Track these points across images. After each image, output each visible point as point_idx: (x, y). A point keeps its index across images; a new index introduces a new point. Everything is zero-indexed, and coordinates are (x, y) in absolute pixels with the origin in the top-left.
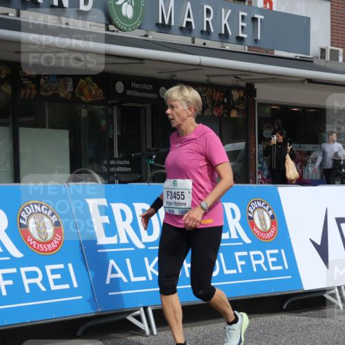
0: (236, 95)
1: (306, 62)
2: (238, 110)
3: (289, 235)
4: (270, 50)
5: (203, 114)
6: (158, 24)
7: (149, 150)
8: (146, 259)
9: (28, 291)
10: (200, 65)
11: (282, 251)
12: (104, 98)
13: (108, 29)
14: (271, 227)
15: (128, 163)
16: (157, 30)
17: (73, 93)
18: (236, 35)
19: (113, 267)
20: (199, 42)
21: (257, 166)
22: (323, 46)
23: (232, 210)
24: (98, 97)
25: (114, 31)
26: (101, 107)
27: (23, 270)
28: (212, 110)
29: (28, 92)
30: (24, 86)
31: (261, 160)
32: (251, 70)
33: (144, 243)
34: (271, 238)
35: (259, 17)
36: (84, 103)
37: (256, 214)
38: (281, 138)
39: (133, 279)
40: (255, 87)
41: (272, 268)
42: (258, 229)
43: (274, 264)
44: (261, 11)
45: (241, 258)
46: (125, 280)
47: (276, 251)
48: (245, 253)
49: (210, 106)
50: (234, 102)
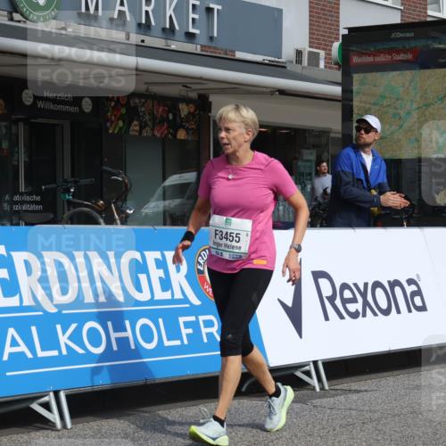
0: (184, 109)
1: (277, 68)
2: (187, 130)
4: (230, 51)
5: (140, 134)
6: (80, 14)
7: (65, 181)
8: (59, 327)
10: (136, 69)
12: (6, 111)
13: (11, 19)
15: (38, 198)
16: (79, 21)
18: (185, 30)
19: (13, 337)
20: (136, 38)
22: (299, 48)
25: (19, 21)
26: (4, 123)
28: (153, 130)
32: (204, 76)
33: (56, 306)
35: (216, 7)
39: (41, 354)
40: (210, 100)
45: (187, 325)
46: (30, 355)
48: (193, 318)
49: (149, 123)
50: (181, 119)
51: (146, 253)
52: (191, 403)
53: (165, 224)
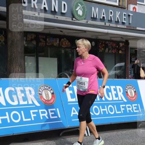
0: (121, 45)
2: (122, 51)
3: (141, 99)
4: (135, 27)
5: (108, 52)
6: (92, 18)
9: (42, 118)
10: (108, 33)
11: (139, 105)
12: (71, 46)
13: (73, 20)
14: (135, 95)
16: (92, 20)
17: (59, 44)
18: (122, 22)
19: (74, 110)
20: (107, 24)
21: (129, 72)
23: (120, 89)
24: (68, 45)
25: (75, 20)
26: (70, 49)
27: (40, 111)
28: (112, 51)
29: (42, 44)
30: (41, 41)
31: (131, 70)
32: (127, 35)
34: (134, 100)
35: (131, 14)
36: (63, 48)
37: (129, 90)
38: (138, 61)
40: (129, 42)
41: (135, 111)
42: (129, 96)
43: (135, 110)
44: (132, 12)
45: (123, 107)
47: (136, 105)
48: (124, 105)
49: (111, 49)
50: (120, 47)
51: (111, 87)
52: (124, 130)
53: (115, 78)
